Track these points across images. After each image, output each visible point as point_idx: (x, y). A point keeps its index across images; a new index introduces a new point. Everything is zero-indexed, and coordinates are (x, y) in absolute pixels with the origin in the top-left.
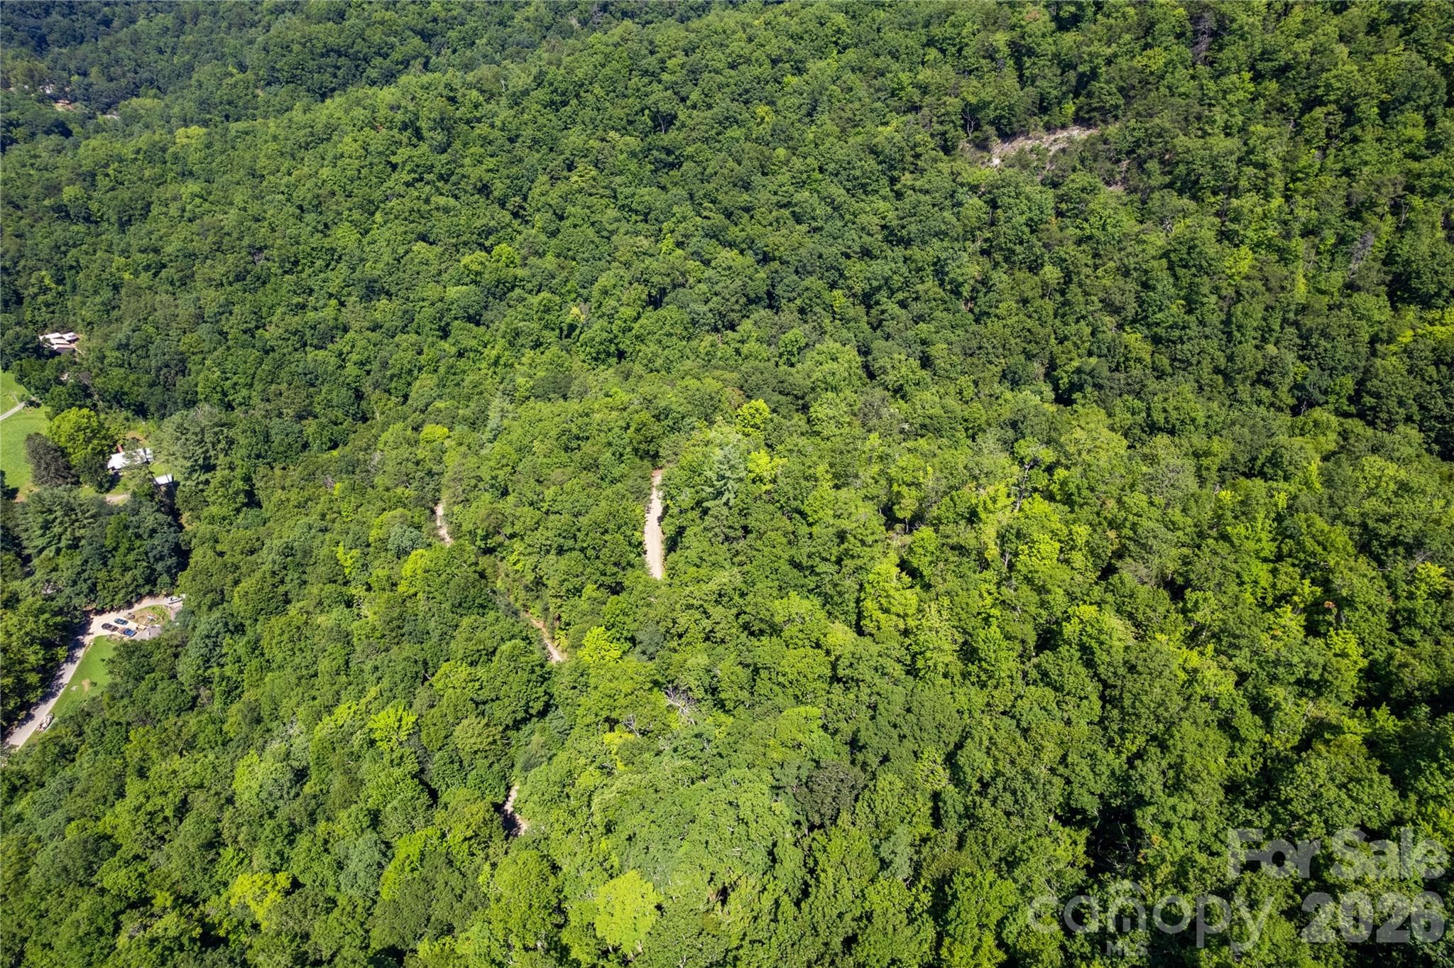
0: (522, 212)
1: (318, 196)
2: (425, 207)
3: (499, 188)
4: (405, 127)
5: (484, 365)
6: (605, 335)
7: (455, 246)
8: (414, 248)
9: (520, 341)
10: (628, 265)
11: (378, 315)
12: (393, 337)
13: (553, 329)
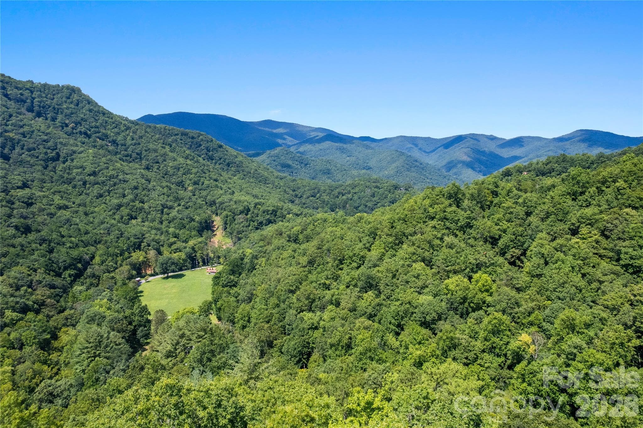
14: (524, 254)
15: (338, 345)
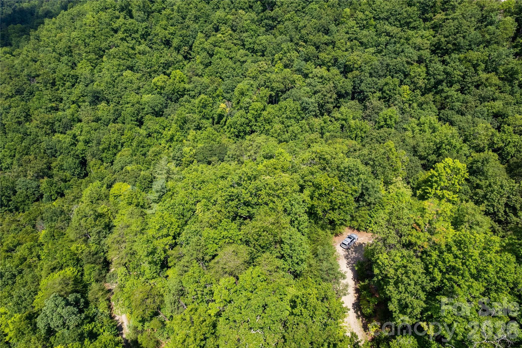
0: (189, 56)
1: (70, 47)
2: (131, 51)
3: (175, 42)
4: (122, 9)
5: (163, 141)
6: (243, 120)
7: (149, 73)
8: (124, 74)
9: (187, 126)
10: (255, 78)
11: (100, 113)
12: (107, 125)
13: (208, 119)
14: (191, 49)
15: (109, 147)
